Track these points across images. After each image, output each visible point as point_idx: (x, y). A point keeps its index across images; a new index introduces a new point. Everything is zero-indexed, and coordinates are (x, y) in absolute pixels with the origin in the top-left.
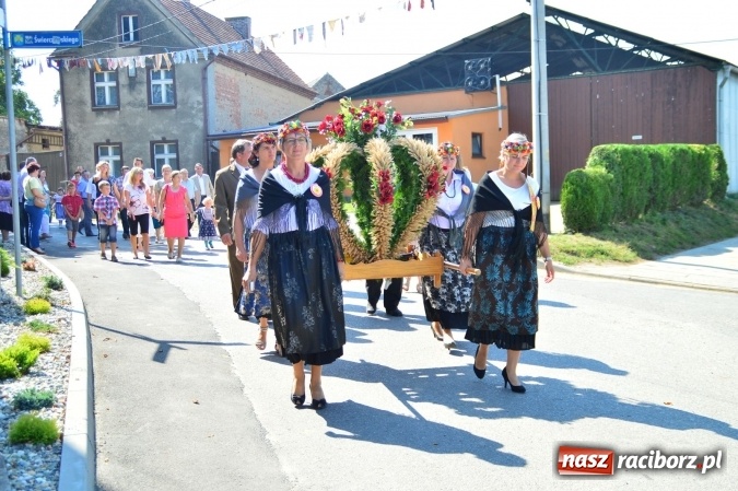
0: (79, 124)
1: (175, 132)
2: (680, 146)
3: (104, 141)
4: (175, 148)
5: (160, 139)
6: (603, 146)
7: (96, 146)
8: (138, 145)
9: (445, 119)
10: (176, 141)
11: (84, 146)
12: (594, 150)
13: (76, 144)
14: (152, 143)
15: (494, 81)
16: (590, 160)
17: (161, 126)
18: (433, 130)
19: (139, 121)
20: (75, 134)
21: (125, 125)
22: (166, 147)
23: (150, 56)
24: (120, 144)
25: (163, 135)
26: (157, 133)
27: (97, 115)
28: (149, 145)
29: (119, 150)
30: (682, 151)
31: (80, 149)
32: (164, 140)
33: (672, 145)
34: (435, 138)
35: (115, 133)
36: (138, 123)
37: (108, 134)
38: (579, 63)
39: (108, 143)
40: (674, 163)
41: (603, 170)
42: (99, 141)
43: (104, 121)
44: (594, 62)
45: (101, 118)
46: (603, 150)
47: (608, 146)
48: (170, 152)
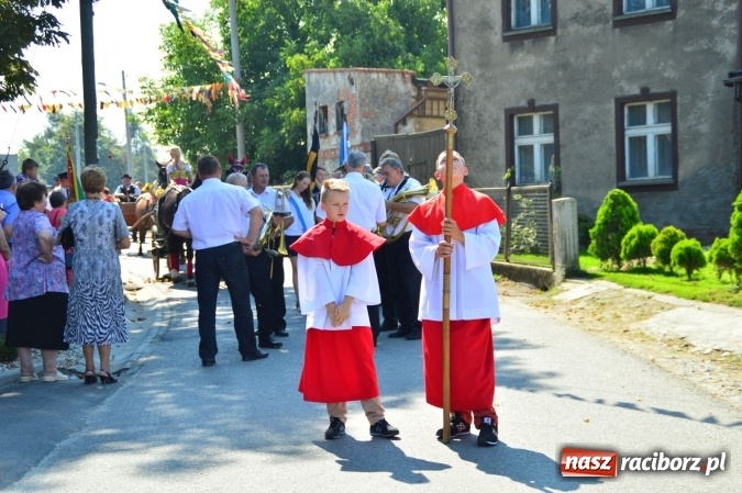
0: (478, 72)
1: (670, 74)
3: (523, 103)
4: (669, 112)
5: (636, 91)
7: (510, 115)
8: (591, 109)
10: (672, 95)
11: (486, 117)
13: (472, 114)
14: (621, 103)
17: (640, 63)
19: (595, 53)
20: (471, 93)
21: (565, 66)
22: (650, 109)
24: (555, 108)
25: (644, 83)
26: (631, 78)
27: (513, 49)
28: (612, 106)
29: (553, 125)
31: (480, 122)
32: (646, 95)
35: (544, 85)
36: (591, 59)
37: (531, 88)
39: (532, 107)
42: (514, 105)
43: (526, 60)
45: (520, 55)
48: (660, 120)
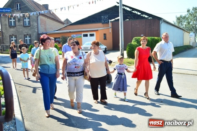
0: (5, 30)
1: (30, 33)
2: (153, 38)
4: (30, 36)
5: (26, 34)
6: (136, 37)
7: (10, 36)
8: (21, 36)
9: (97, 30)
10: (30, 35)
12: (134, 38)
13: (4, 35)
14: (24, 35)
15: (109, 21)
16: (133, 41)
17: (27, 31)
18: (94, 33)
19: (21, 30)
20: (4, 33)
21: (17, 31)
22: (28, 36)
23: (24, 14)
24: (16, 35)
25: (27, 33)
26: (26, 33)
27: (10, 28)
28: (23, 36)
29: (16, 37)
30: (153, 39)
31: (6, 36)
32: (27, 35)
33: (151, 37)
34: (95, 35)
35: (15, 33)
37: (13, 33)
38: (129, 17)
39: (13, 35)
40: (151, 41)
41: (136, 43)
43: (12, 30)
44: (132, 17)
46: (136, 38)
47: (137, 38)
48: (29, 37)
